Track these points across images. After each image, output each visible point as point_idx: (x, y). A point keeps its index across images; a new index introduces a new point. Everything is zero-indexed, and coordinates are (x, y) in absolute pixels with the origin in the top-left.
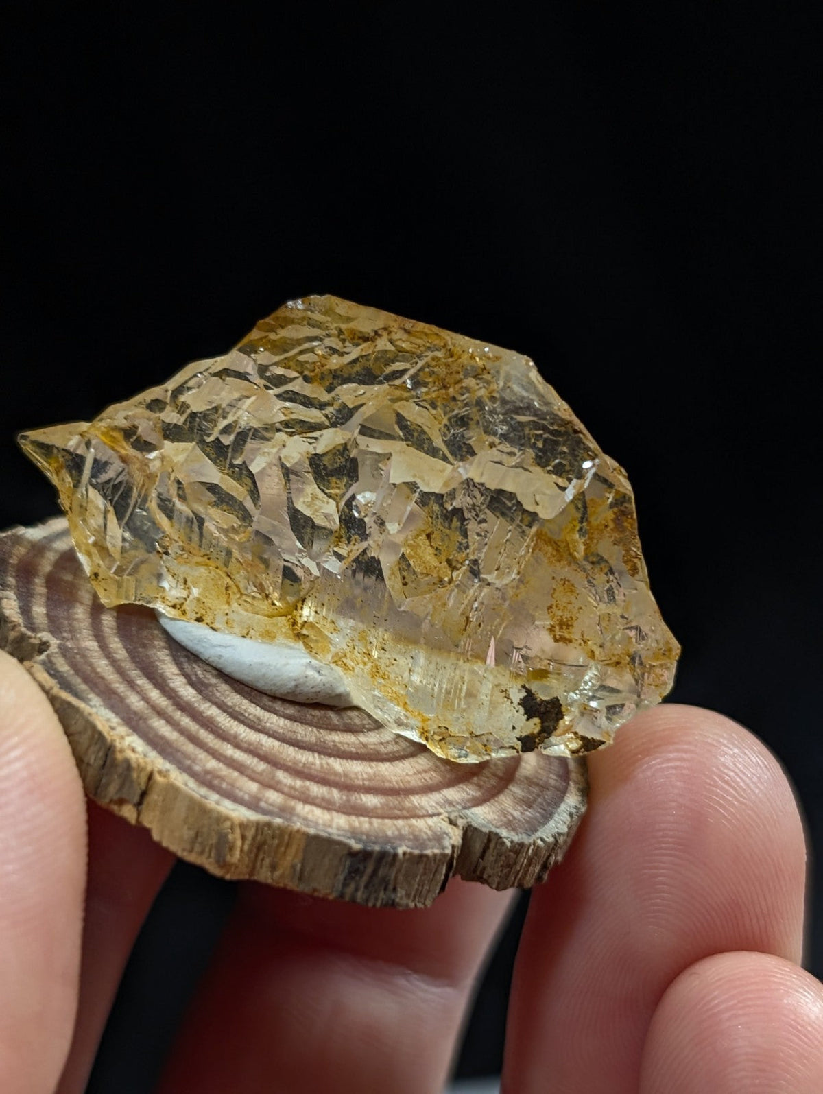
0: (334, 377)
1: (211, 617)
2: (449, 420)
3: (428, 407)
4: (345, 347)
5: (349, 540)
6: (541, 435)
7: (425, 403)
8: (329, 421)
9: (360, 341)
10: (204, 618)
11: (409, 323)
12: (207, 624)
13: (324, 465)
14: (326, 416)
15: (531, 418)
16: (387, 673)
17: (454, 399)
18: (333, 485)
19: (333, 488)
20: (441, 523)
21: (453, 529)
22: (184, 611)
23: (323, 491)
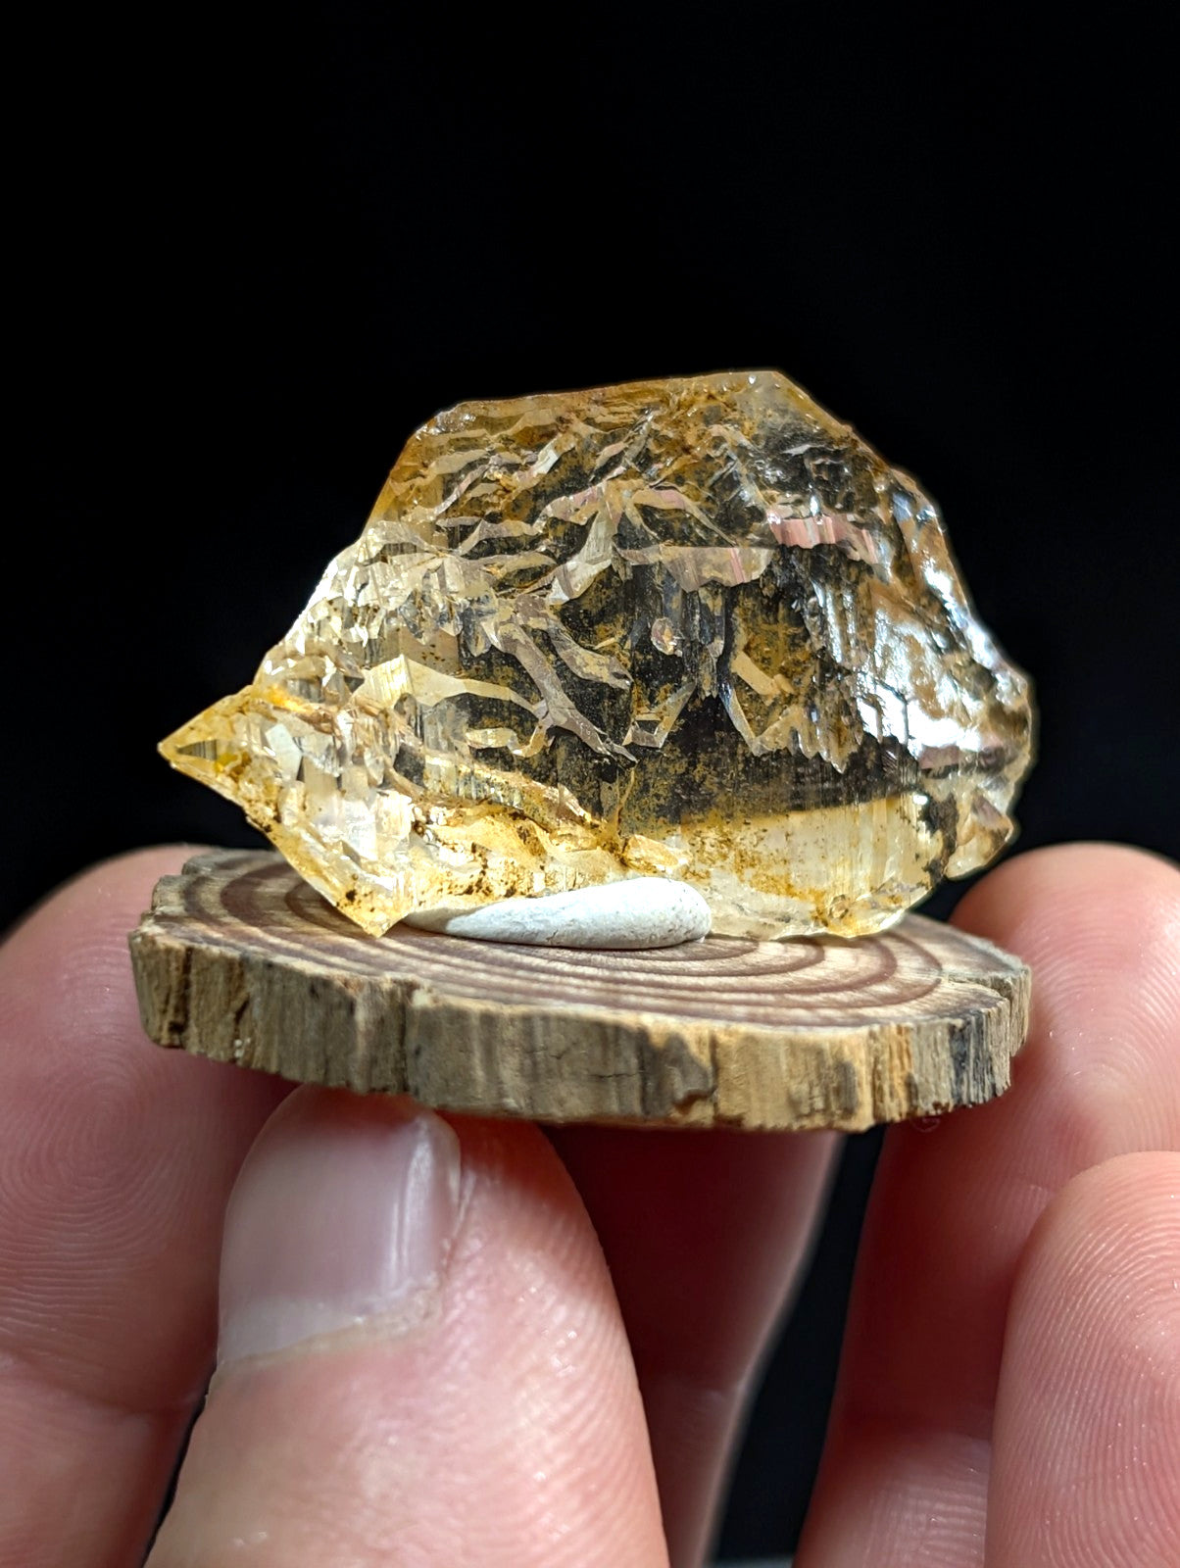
0: (537, 497)
1: (527, 880)
2: (712, 488)
3: (674, 485)
4: (523, 457)
5: (652, 699)
6: (823, 464)
7: (666, 482)
8: (554, 557)
9: (545, 439)
10: (516, 887)
11: (597, 393)
12: (522, 894)
13: (585, 611)
14: (547, 553)
15: (807, 447)
16: (756, 855)
17: (708, 458)
18: (601, 634)
19: (602, 640)
20: (763, 619)
21: (780, 621)
22: (488, 889)
23: (591, 649)
